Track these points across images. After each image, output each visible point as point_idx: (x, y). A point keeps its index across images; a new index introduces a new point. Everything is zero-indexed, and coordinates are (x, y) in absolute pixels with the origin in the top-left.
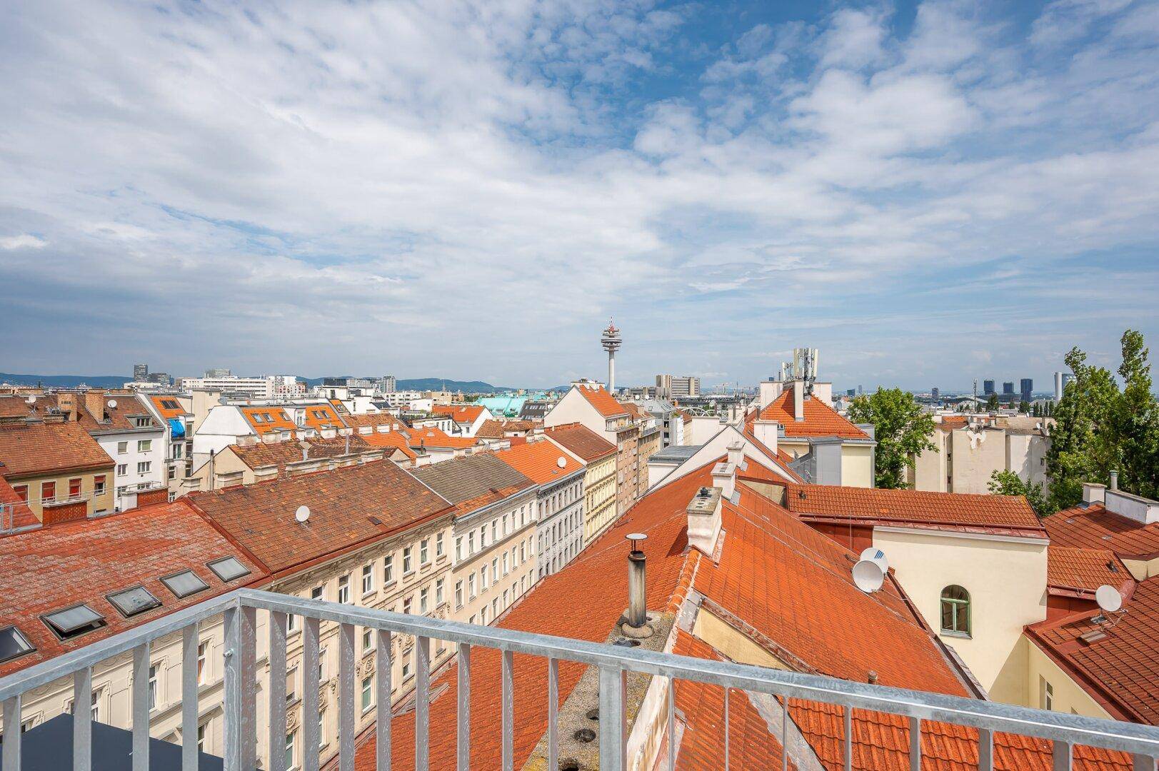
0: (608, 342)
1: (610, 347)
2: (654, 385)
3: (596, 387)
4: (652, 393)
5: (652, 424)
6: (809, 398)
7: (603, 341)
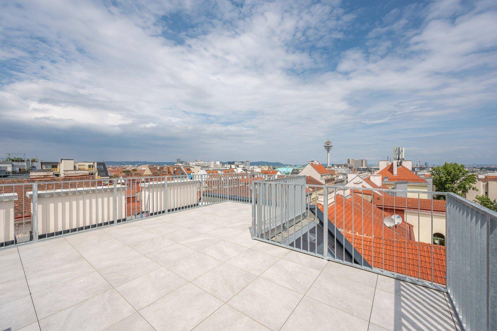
0: (327, 147)
1: (328, 148)
2: (347, 163)
3: (317, 163)
4: (345, 166)
5: (341, 177)
6: (400, 167)
7: (325, 146)
